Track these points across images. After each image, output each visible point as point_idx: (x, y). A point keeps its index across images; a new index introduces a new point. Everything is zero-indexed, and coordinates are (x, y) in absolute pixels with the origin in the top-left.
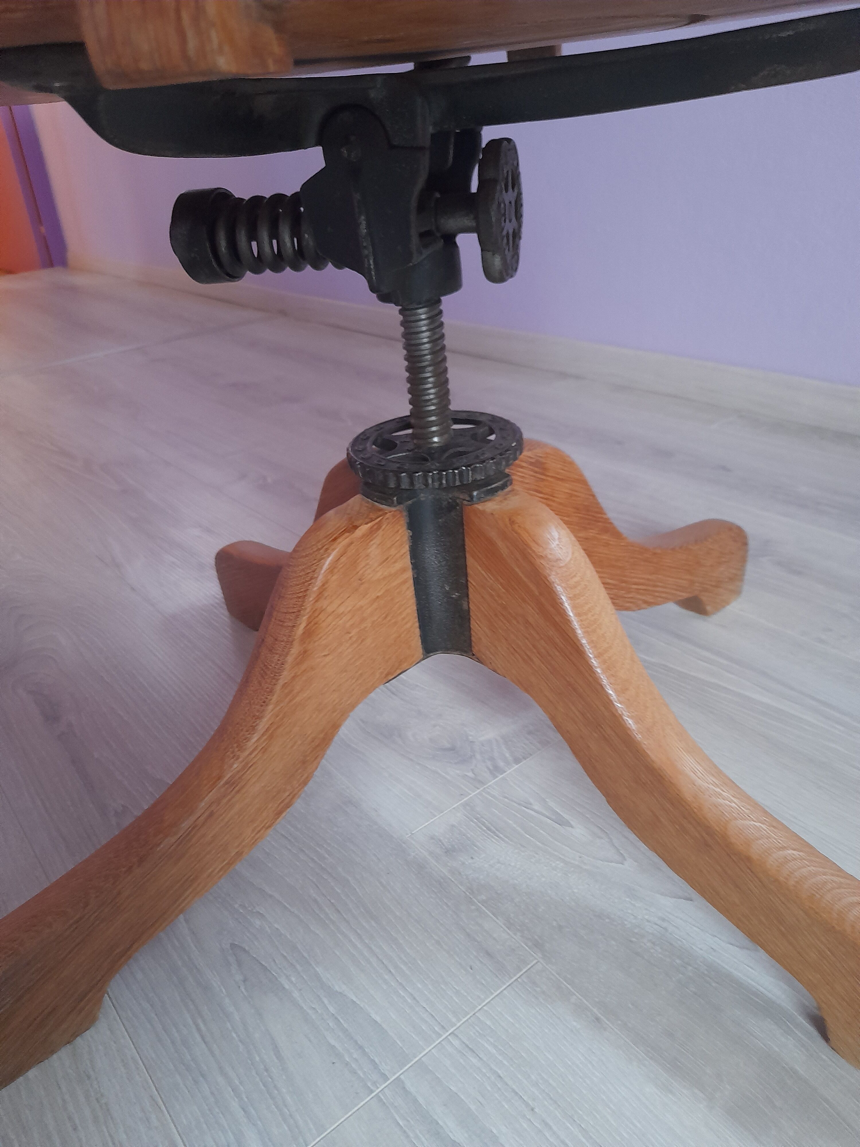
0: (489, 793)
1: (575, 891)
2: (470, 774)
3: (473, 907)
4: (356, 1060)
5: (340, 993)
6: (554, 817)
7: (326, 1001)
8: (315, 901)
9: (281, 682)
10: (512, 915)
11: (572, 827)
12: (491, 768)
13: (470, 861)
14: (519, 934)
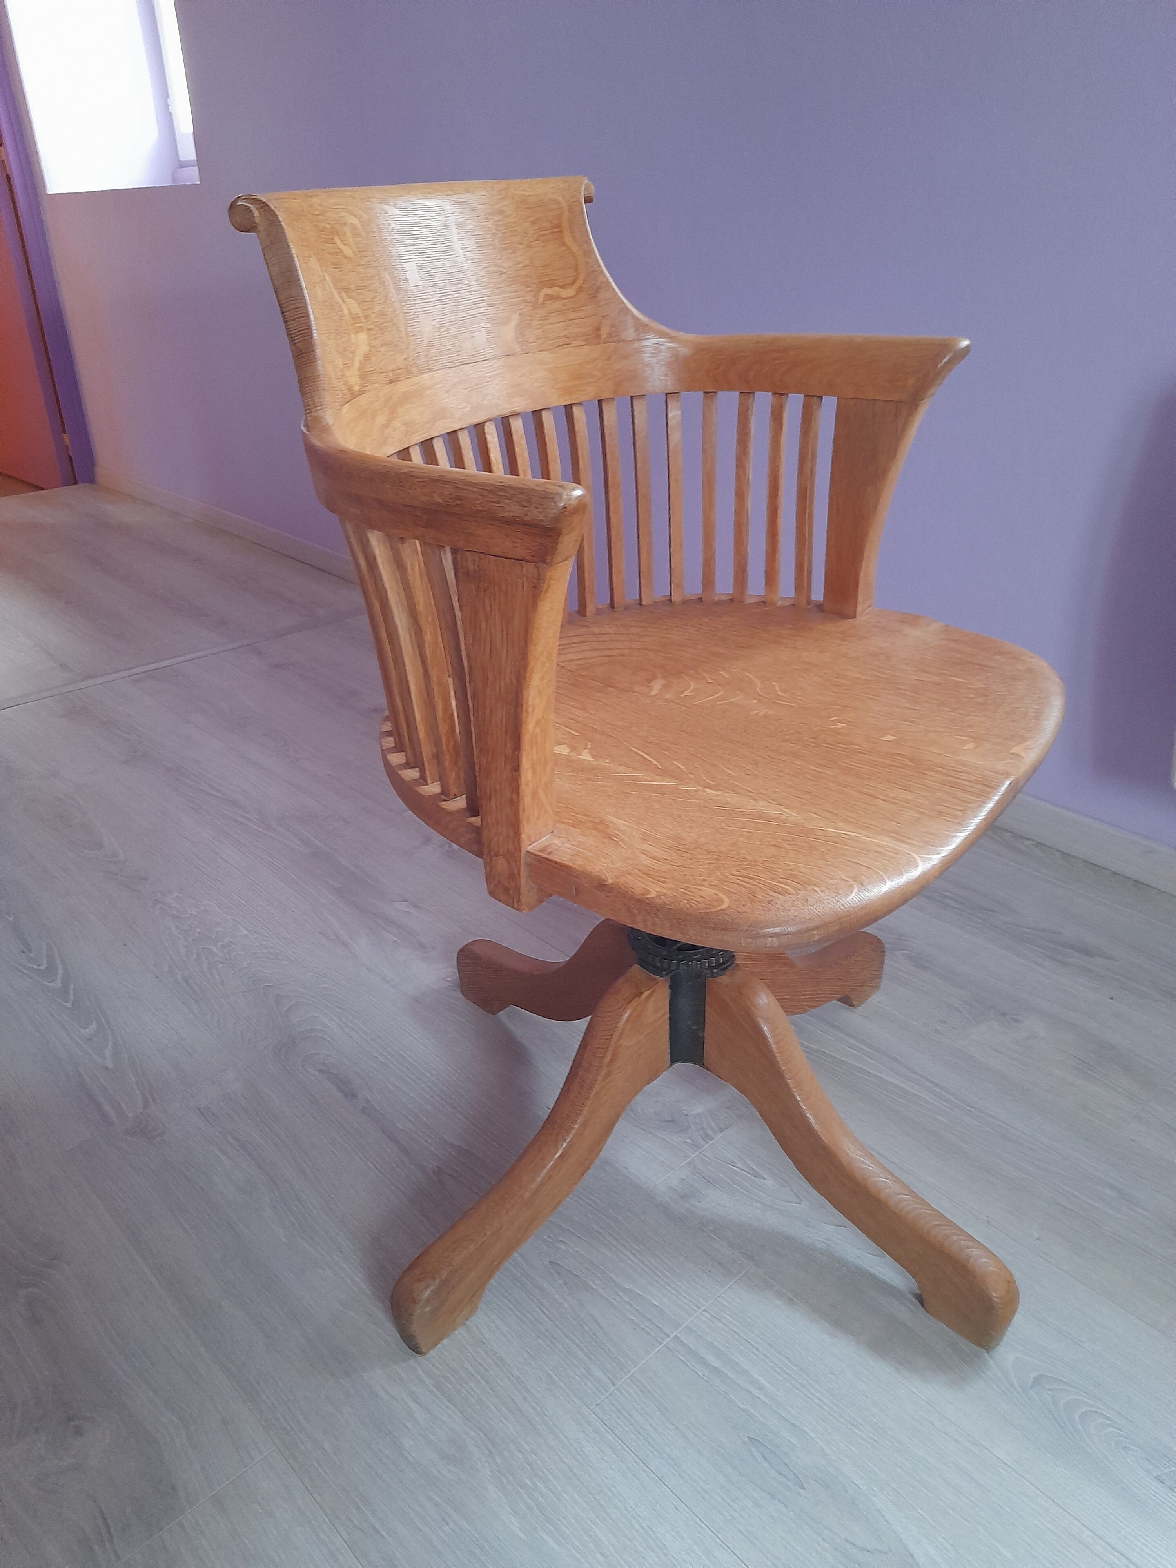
1: (771, 1222)
2: (689, 1141)
4: (648, 1327)
5: (629, 1289)
6: (752, 1172)
7: (621, 1294)
8: (598, 1232)
10: (732, 1239)
11: (765, 1179)
12: (703, 1136)
14: (737, 1251)
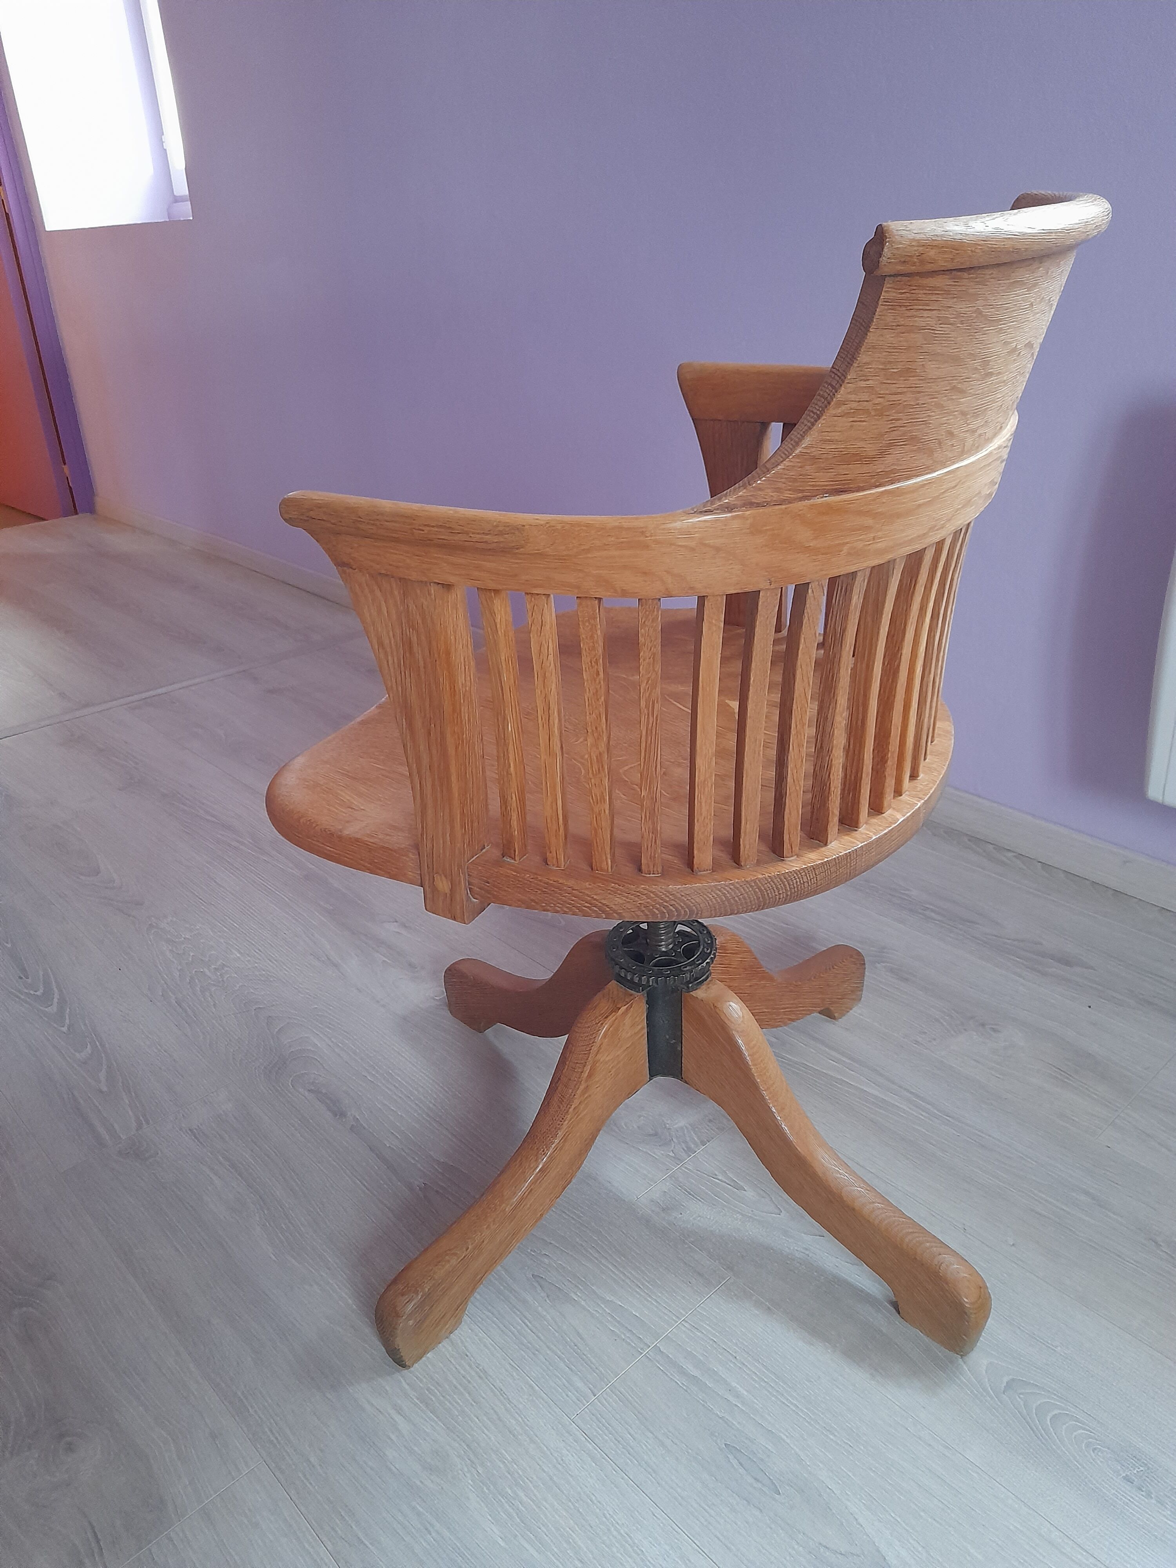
0: (686, 1168)
1: (751, 1233)
2: (671, 1154)
3: (686, 1246)
4: (628, 1338)
5: (611, 1301)
6: (732, 1184)
7: (603, 1306)
9: (573, 1107)
10: (712, 1250)
11: (745, 1191)
12: (686, 1149)
13: (680, 1216)
14: (717, 1261)
